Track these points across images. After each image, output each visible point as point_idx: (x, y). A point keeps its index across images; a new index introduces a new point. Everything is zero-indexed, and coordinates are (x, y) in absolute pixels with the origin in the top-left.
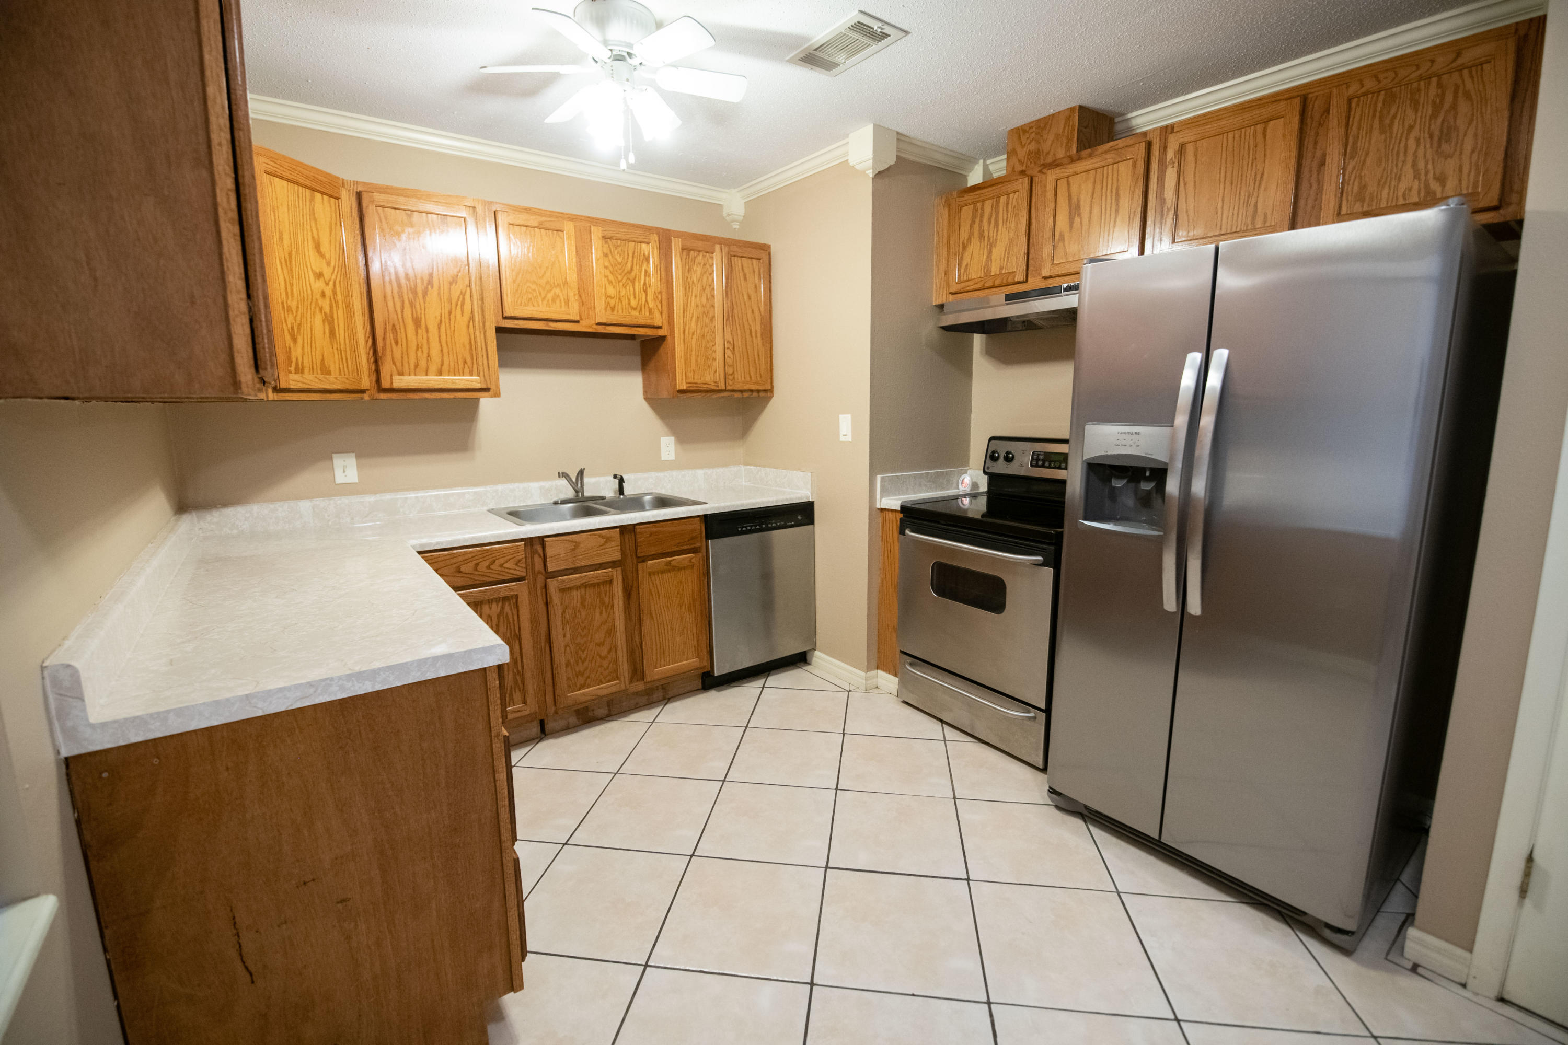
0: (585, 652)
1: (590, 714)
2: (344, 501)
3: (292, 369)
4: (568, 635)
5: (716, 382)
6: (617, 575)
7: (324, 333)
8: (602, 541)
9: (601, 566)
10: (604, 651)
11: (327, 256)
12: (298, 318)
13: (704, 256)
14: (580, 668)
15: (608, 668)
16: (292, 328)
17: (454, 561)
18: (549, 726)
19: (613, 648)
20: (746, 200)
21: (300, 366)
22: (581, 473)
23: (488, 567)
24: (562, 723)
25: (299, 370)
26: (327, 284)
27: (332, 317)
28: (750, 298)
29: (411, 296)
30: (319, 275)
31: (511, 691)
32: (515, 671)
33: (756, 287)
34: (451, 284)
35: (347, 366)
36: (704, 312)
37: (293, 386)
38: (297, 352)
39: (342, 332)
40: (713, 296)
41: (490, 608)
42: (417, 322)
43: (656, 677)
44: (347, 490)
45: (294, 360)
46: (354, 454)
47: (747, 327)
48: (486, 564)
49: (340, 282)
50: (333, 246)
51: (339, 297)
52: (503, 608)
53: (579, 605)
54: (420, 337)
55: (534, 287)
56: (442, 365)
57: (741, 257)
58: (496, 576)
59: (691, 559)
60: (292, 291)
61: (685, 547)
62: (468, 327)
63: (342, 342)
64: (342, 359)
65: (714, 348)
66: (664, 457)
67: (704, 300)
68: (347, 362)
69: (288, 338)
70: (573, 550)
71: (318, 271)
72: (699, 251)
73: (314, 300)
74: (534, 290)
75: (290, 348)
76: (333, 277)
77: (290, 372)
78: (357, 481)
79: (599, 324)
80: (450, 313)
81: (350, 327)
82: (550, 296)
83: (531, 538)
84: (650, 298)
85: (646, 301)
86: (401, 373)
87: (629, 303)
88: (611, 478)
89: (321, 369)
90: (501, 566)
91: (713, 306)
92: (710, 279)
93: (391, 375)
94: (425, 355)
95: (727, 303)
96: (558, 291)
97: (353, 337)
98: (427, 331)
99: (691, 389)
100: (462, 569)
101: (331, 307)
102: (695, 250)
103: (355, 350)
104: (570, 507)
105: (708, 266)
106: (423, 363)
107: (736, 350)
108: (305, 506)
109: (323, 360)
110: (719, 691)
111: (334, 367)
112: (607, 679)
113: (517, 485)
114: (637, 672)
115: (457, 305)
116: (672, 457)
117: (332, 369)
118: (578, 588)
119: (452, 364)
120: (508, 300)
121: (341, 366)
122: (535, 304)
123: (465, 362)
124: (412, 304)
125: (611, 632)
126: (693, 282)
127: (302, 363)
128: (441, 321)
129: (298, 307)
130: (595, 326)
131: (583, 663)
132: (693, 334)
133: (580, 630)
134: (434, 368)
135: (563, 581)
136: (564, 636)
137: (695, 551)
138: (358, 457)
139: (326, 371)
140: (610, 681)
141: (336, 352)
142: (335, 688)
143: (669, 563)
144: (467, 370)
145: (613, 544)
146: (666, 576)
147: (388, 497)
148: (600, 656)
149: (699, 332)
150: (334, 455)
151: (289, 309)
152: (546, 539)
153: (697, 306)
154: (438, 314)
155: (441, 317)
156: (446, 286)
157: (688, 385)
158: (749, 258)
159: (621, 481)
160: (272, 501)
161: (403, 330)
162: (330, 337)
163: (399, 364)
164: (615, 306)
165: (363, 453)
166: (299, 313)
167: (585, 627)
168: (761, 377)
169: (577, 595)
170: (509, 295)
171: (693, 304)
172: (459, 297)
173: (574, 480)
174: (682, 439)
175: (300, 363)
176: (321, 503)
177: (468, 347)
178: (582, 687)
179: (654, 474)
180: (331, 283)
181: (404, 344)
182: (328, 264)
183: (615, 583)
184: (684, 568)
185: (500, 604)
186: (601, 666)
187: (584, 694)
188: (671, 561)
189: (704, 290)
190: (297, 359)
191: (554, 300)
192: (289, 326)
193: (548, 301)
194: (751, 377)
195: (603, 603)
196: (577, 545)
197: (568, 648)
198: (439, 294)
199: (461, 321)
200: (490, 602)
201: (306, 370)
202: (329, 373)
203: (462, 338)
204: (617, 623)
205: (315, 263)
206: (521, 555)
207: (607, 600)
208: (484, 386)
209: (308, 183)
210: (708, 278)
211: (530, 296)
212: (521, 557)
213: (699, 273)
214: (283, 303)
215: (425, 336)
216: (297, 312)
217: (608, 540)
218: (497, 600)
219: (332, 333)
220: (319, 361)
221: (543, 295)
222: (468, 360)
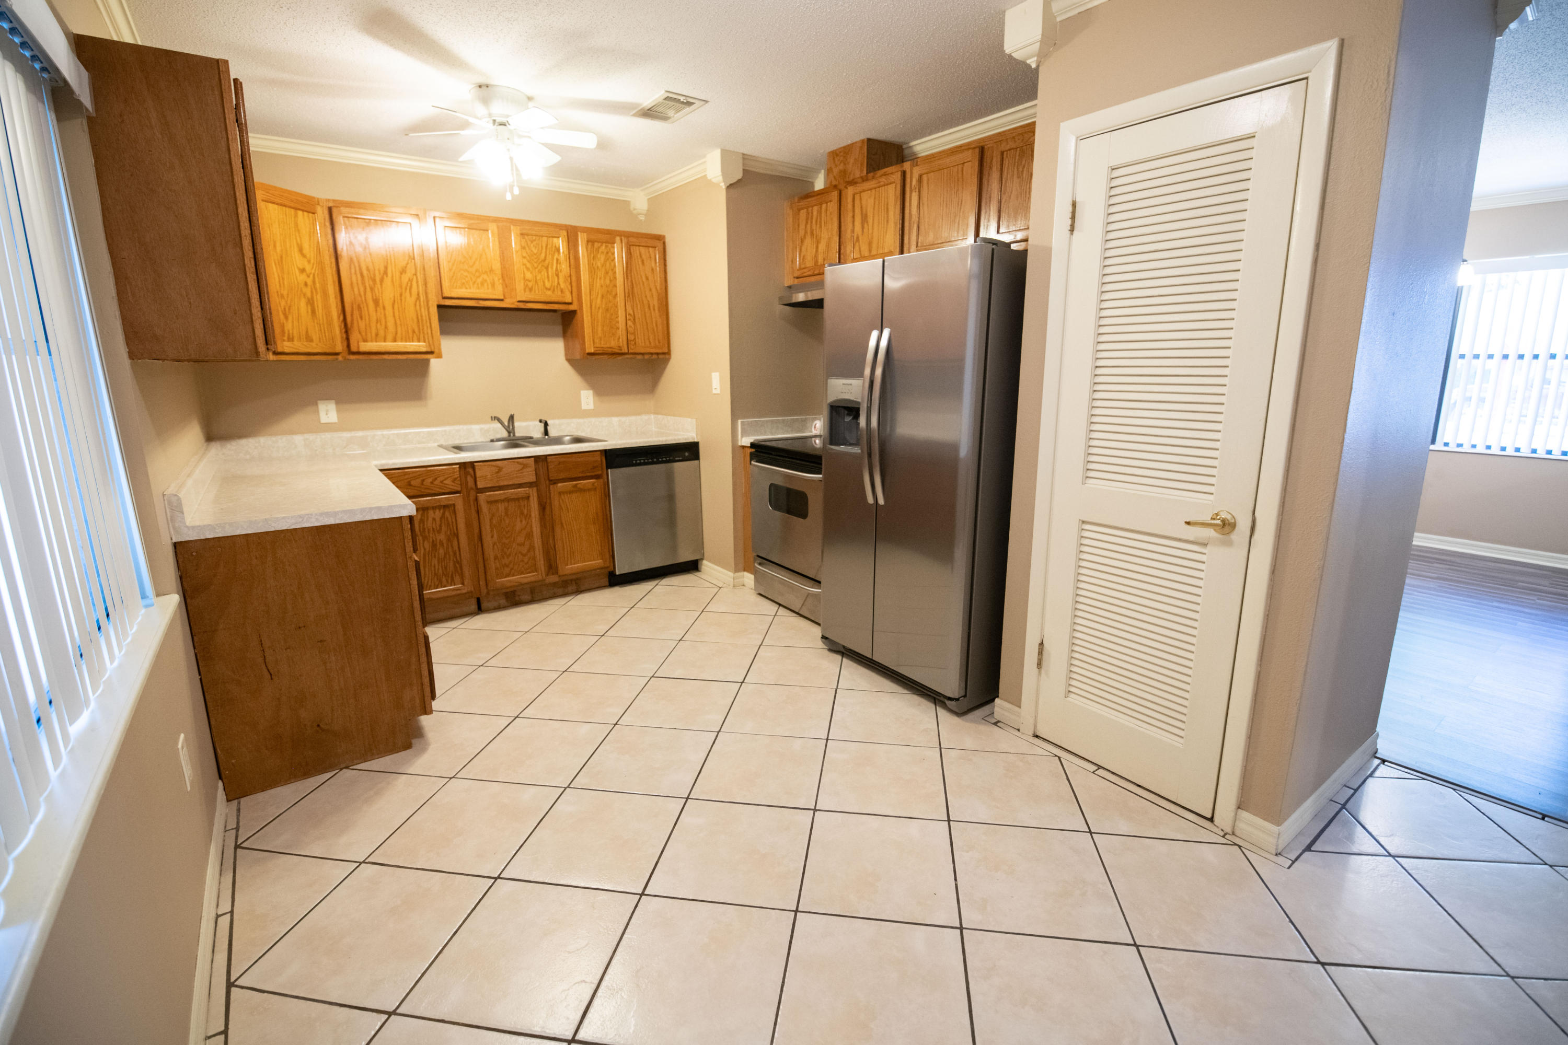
0: (510, 550)
1: (517, 598)
2: (327, 436)
3: (286, 338)
4: (495, 536)
5: (619, 347)
6: (533, 492)
7: (308, 312)
8: (521, 467)
9: (520, 486)
10: (524, 550)
11: (308, 256)
12: (289, 302)
13: (606, 246)
14: (506, 561)
15: (527, 563)
16: (285, 309)
17: (406, 477)
18: (484, 605)
19: (532, 548)
20: (650, 197)
21: (291, 337)
22: (512, 418)
23: (432, 483)
24: (495, 604)
25: (290, 339)
26: (308, 276)
27: (313, 301)
28: (647, 279)
29: (371, 283)
30: (303, 271)
31: (452, 575)
32: (455, 560)
33: (652, 270)
34: (401, 273)
36: (608, 291)
37: (287, 350)
38: (288, 326)
39: (320, 311)
40: (615, 278)
41: (434, 513)
42: (376, 302)
43: (567, 572)
44: (329, 427)
45: (286, 331)
46: (333, 401)
47: (645, 302)
48: (430, 480)
49: (318, 274)
50: (312, 249)
51: (318, 285)
52: (444, 513)
53: (503, 514)
54: (379, 314)
55: (465, 274)
56: (396, 334)
57: (639, 246)
58: (438, 489)
59: (593, 484)
60: (284, 284)
61: (588, 474)
62: (415, 305)
63: (321, 318)
64: (321, 330)
65: (617, 319)
66: (584, 406)
67: (608, 282)
68: (325, 333)
69: (282, 316)
70: (497, 472)
71: (301, 267)
72: (602, 243)
73: (299, 289)
74: (466, 276)
75: (283, 324)
76: (313, 271)
77: (284, 340)
78: (337, 421)
79: (519, 301)
80: (401, 295)
81: (326, 307)
82: (479, 280)
83: (465, 463)
84: (561, 283)
85: (558, 283)
86: (365, 341)
87: (544, 285)
88: (538, 423)
89: (306, 338)
90: (442, 482)
91: (615, 286)
92: (612, 264)
93: (358, 342)
94: (383, 327)
95: (627, 283)
96: (485, 276)
97: (328, 314)
98: (384, 308)
99: (598, 352)
100: (413, 483)
101: (312, 292)
102: (598, 242)
103: (330, 323)
104: (503, 444)
105: (610, 254)
106: (382, 333)
107: (637, 320)
108: (298, 439)
109: (307, 332)
110: (621, 587)
111: (315, 337)
112: (528, 571)
113: (461, 427)
114: (552, 568)
115: (406, 289)
116: (591, 407)
117: (314, 338)
118: (503, 501)
119: (404, 333)
120: (446, 284)
121: (321, 336)
122: (467, 286)
123: (414, 332)
124: (372, 289)
125: (530, 535)
126: (598, 267)
127: (293, 333)
128: (394, 301)
129: (288, 294)
130: (516, 303)
131: (508, 558)
132: (599, 308)
133: (504, 533)
134: (390, 337)
135: (490, 496)
136: (492, 537)
137: (597, 477)
138: (337, 403)
139: (309, 339)
140: (529, 573)
141: (316, 325)
142: (313, 520)
143: (575, 486)
144: (415, 338)
145: (530, 469)
146: (574, 496)
147: (360, 434)
148: (522, 554)
149: (603, 306)
150: (319, 402)
151: (282, 296)
152: (475, 464)
153: (602, 286)
154: (392, 296)
155: (394, 297)
156: (398, 274)
157: (595, 349)
158: (646, 246)
159: (546, 424)
160: (276, 434)
161: (366, 308)
162: (312, 315)
163: (364, 334)
164: (532, 287)
165: (341, 400)
166: (289, 299)
167: (509, 531)
168: (659, 342)
169: (501, 507)
170: (447, 280)
171: (598, 285)
172: (408, 283)
173: (506, 424)
174: (600, 392)
175: (291, 334)
176: (311, 437)
177: (415, 320)
178: (508, 576)
179: (575, 420)
180: (311, 276)
181: (367, 318)
182: (309, 262)
183: (531, 498)
184: (589, 490)
185: (441, 511)
186: (523, 561)
187: (510, 581)
188: (577, 484)
189: (607, 273)
190: (289, 331)
191: (482, 284)
192: (283, 308)
193: (478, 284)
194: (650, 343)
195: (522, 513)
196: (500, 469)
197: (495, 547)
198: (392, 281)
199: (410, 301)
200: (434, 508)
201: (296, 339)
202: (312, 341)
203: (411, 313)
204: (534, 529)
205: (299, 262)
206: (457, 475)
207: (525, 512)
208: (429, 350)
209: (292, 205)
210: (610, 264)
211: (464, 281)
212: (456, 476)
213: (602, 259)
214: (277, 292)
215: (383, 313)
216: (288, 297)
217: (525, 466)
218: (440, 507)
219: (313, 312)
220: (304, 333)
221: (474, 280)
222: (416, 330)
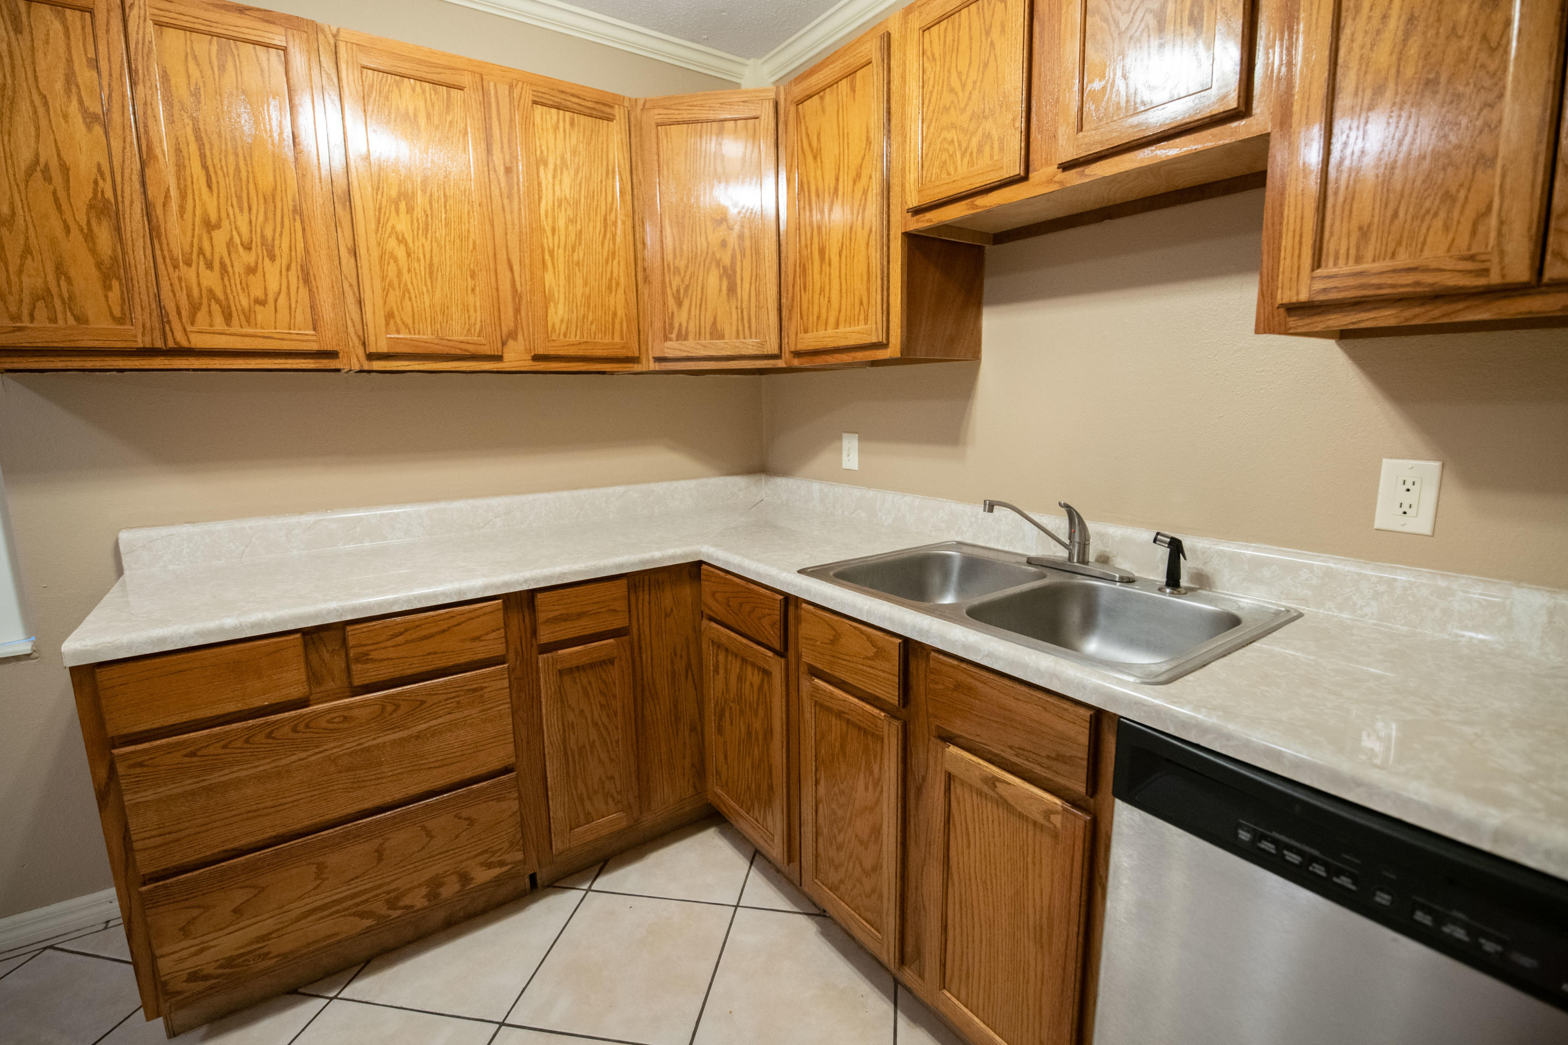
3: (674, 336)
6: (891, 731)
7: (720, 291)
8: (876, 651)
9: (868, 697)
12: (687, 278)
15: (868, 896)
16: (678, 291)
21: (684, 332)
25: (682, 336)
26: (731, 232)
27: (734, 272)
29: (819, 217)
30: (720, 224)
35: (750, 328)
37: (671, 354)
38: (681, 317)
39: (746, 286)
44: (849, 478)
45: (676, 326)
46: (857, 436)
56: (840, 311)
63: (746, 297)
64: (742, 319)
68: (748, 322)
69: (671, 302)
71: (719, 218)
73: (710, 254)
75: (673, 313)
77: (671, 340)
78: (856, 468)
79: (1066, 167)
80: (852, 230)
81: (756, 277)
86: (806, 331)
89: (711, 334)
93: (795, 334)
94: (827, 299)
97: (760, 290)
98: (830, 265)
101: (734, 258)
103: (759, 306)
106: (824, 311)
109: (714, 323)
111: (729, 327)
115: (859, 214)
116: (1421, 523)
117: (727, 333)
121: (740, 328)
122: (953, 170)
123: (861, 303)
124: (820, 231)
127: (687, 328)
128: (842, 246)
129: (687, 267)
130: (1061, 176)
134: (830, 318)
135: (817, 688)
138: (860, 440)
139: (716, 333)
150: (844, 435)
151: (677, 270)
154: (841, 232)
157: (1318, 285)
159: (1176, 548)
161: (810, 270)
162: (728, 295)
163: (804, 318)
165: (865, 436)
166: (688, 273)
169: (835, 726)
172: (862, 201)
175: (684, 329)
176: (827, 488)
179: (1319, 562)
181: (810, 288)
183: (887, 743)
190: (680, 325)
192: (675, 289)
193: (972, 153)
196: (835, 636)
201: (691, 336)
202: (722, 337)
207: (876, 769)
211: (945, 156)
212: (776, 616)
214: (669, 265)
215: (828, 271)
216: (685, 272)
219: (732, 289)
220: (709, 325)
221: (964, 145)
222: (865, 302)
